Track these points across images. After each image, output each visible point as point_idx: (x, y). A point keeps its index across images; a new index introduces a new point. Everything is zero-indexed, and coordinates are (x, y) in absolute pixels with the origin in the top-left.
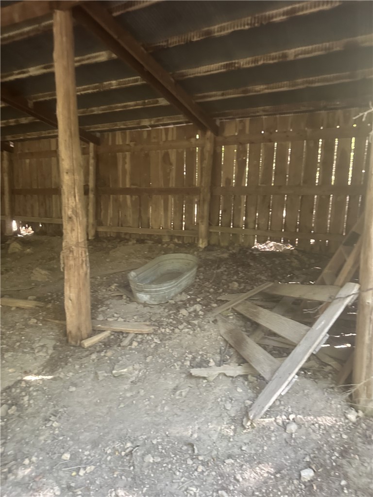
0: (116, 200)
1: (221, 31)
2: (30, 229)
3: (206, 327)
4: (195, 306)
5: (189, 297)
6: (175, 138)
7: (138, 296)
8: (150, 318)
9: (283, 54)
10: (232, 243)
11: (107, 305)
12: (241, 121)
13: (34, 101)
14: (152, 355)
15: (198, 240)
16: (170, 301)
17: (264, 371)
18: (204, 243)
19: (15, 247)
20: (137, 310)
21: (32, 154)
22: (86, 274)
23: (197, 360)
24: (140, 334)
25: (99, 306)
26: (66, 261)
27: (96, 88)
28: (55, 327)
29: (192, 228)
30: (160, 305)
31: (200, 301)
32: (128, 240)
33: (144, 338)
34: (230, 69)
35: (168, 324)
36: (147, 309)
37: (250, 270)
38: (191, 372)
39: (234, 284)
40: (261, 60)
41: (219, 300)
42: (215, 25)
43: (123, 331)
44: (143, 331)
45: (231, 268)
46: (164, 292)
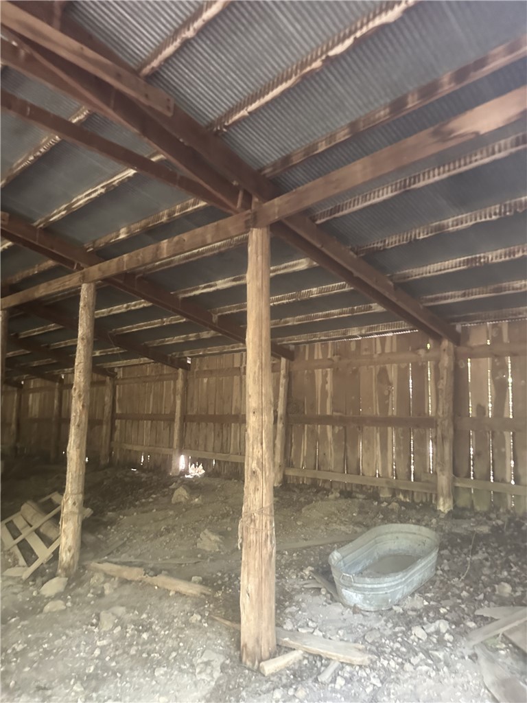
0: (312, 432)
1: (457, 225)
2: (201, 467)
3: (458, 666)
4: (438, 622)
5: (426, 603)
6: (395, 349)
7: (344, 593)
8: (364, 637)
10: (494, 508)
11: (298, 604)
12: (494, 326)
13: (219, 314)
15: (437, 499)
16: (395, 608)
18: (447, 505)
19: (181, 494)
20: (342, 618)
21: (211, 372)
22: (271, 556)
24: (347, 664)
25: (287, 603)
26: (245, 534)
27: (292, 297)
28: (224, 632)
29: (426, 478)
30: (379, 613)
31: (445, 614)
32: (328, 492)
33: (355, 673)
34: (474, 265)
35: (393, 651)
36: (357, 619)
39: (504, 587)
40: (518, 251)
41: (478, 616)
42: (449, 218)
43: (322, 655)
44: (353, 659)
45: (496, 554)
46: (384, 592)
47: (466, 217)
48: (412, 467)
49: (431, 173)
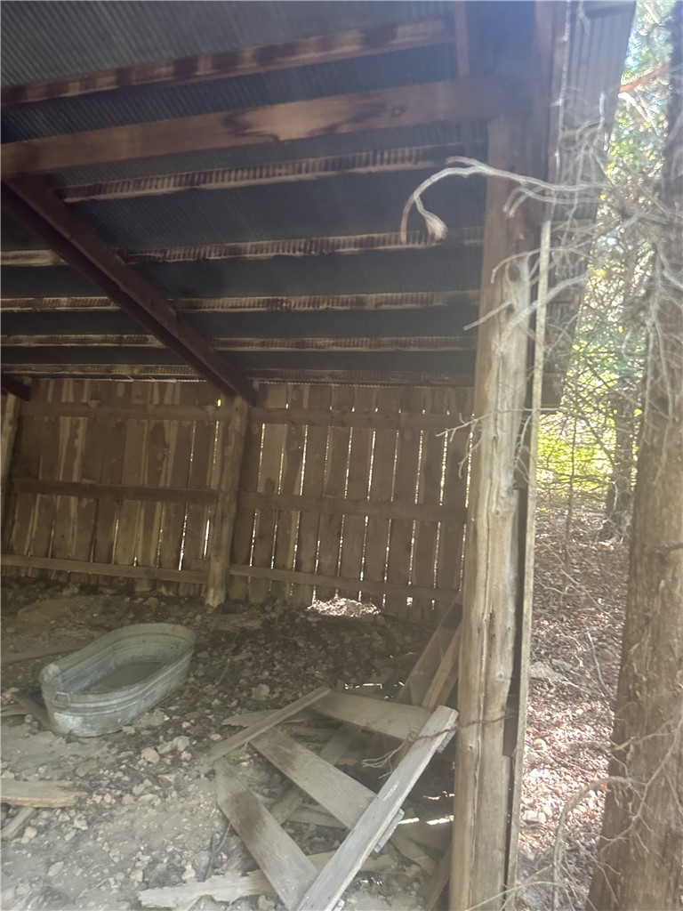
0: (48, 505)
1: (256, 253)
3: (191, 788)
4: (176, 739)
5: (167, 719)
6: (177, 401)
7: (57, 718)
8: (74, 771)
9: (358, 298)
10: (271, 599)
12: (295, 388)
14: (63, 859)
15: (207, 591)
16: (125, 729)
17: (287, 890)
18: (217, 598)
20: (49, 750)
23: (159, 867)
24: (45, 809)
27: (28, 304)
29: (197, 566)
30: (103, 737)
31: (188, 728)
32: (63, 586)
33: (54, 819)
34: (274, 308)
35: (111, 782)
36: (71, 749)
37: (297, 656)
38: (140, 898)
39: (262, 689)
40: (323, 302)
41: (226, 726)
42: (247, 241)
43: (9, 803)
44: (53, 801)
45: (262, 652)
46: (113, 711)
47: (268, 245)
48: (182, 554)
49: (227, 175)
